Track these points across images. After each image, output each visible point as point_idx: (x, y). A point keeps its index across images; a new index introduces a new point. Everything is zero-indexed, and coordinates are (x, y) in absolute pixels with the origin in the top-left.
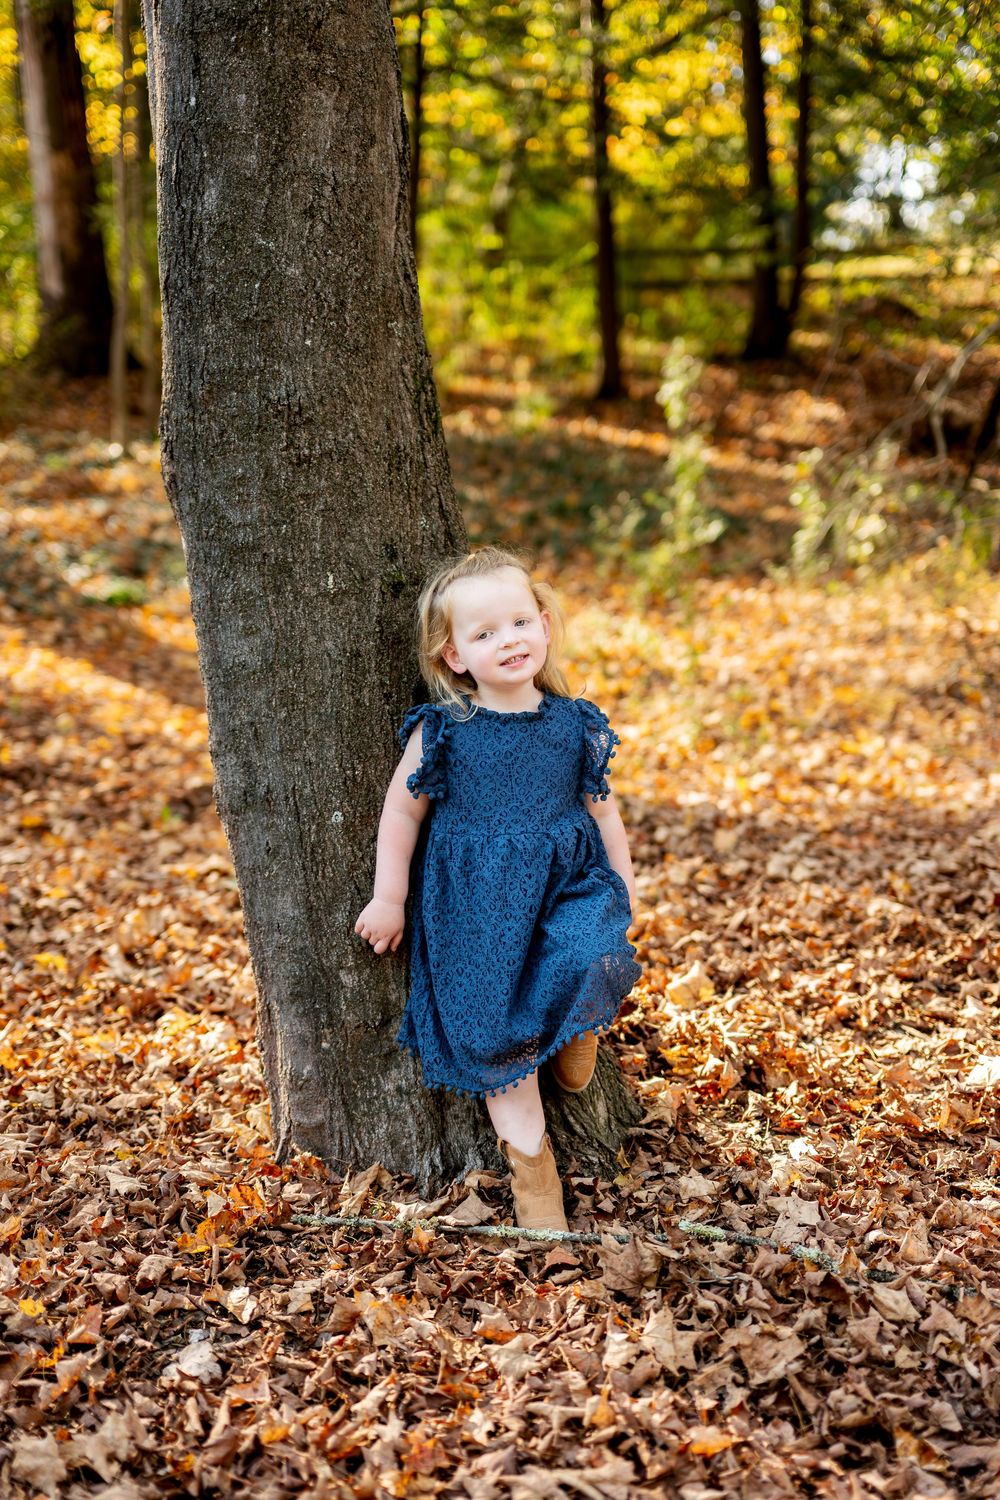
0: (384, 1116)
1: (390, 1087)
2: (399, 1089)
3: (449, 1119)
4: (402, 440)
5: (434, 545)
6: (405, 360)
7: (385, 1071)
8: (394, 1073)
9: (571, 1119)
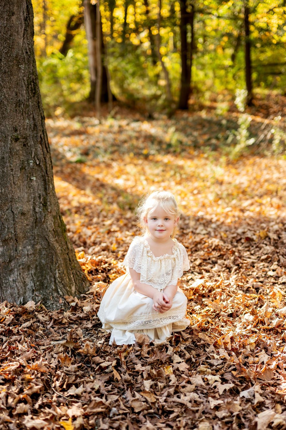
0: (9, 288)
1: (11, 279)
2: (13, 280)
3: (27, 289)
4: (21, 98)
5: (30, 128)
6: (24, 76)
7: (10, 275)
8: (12, 276)
9: (59, 290)
